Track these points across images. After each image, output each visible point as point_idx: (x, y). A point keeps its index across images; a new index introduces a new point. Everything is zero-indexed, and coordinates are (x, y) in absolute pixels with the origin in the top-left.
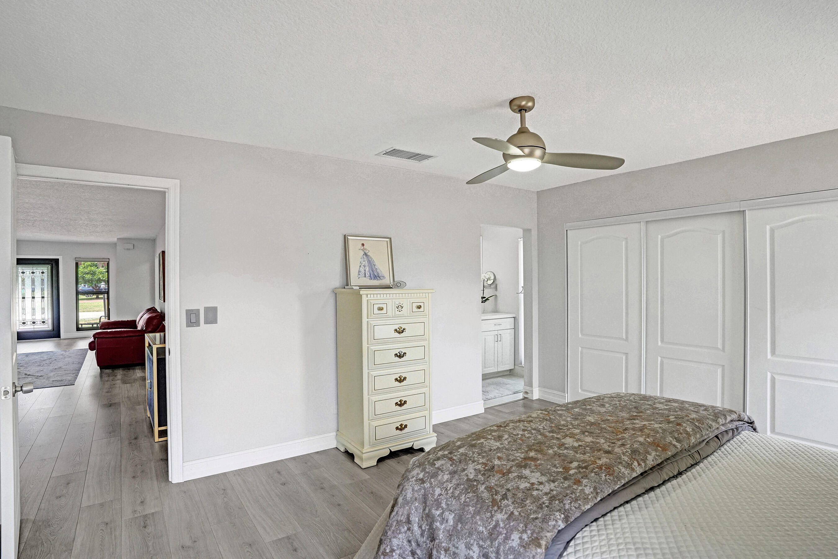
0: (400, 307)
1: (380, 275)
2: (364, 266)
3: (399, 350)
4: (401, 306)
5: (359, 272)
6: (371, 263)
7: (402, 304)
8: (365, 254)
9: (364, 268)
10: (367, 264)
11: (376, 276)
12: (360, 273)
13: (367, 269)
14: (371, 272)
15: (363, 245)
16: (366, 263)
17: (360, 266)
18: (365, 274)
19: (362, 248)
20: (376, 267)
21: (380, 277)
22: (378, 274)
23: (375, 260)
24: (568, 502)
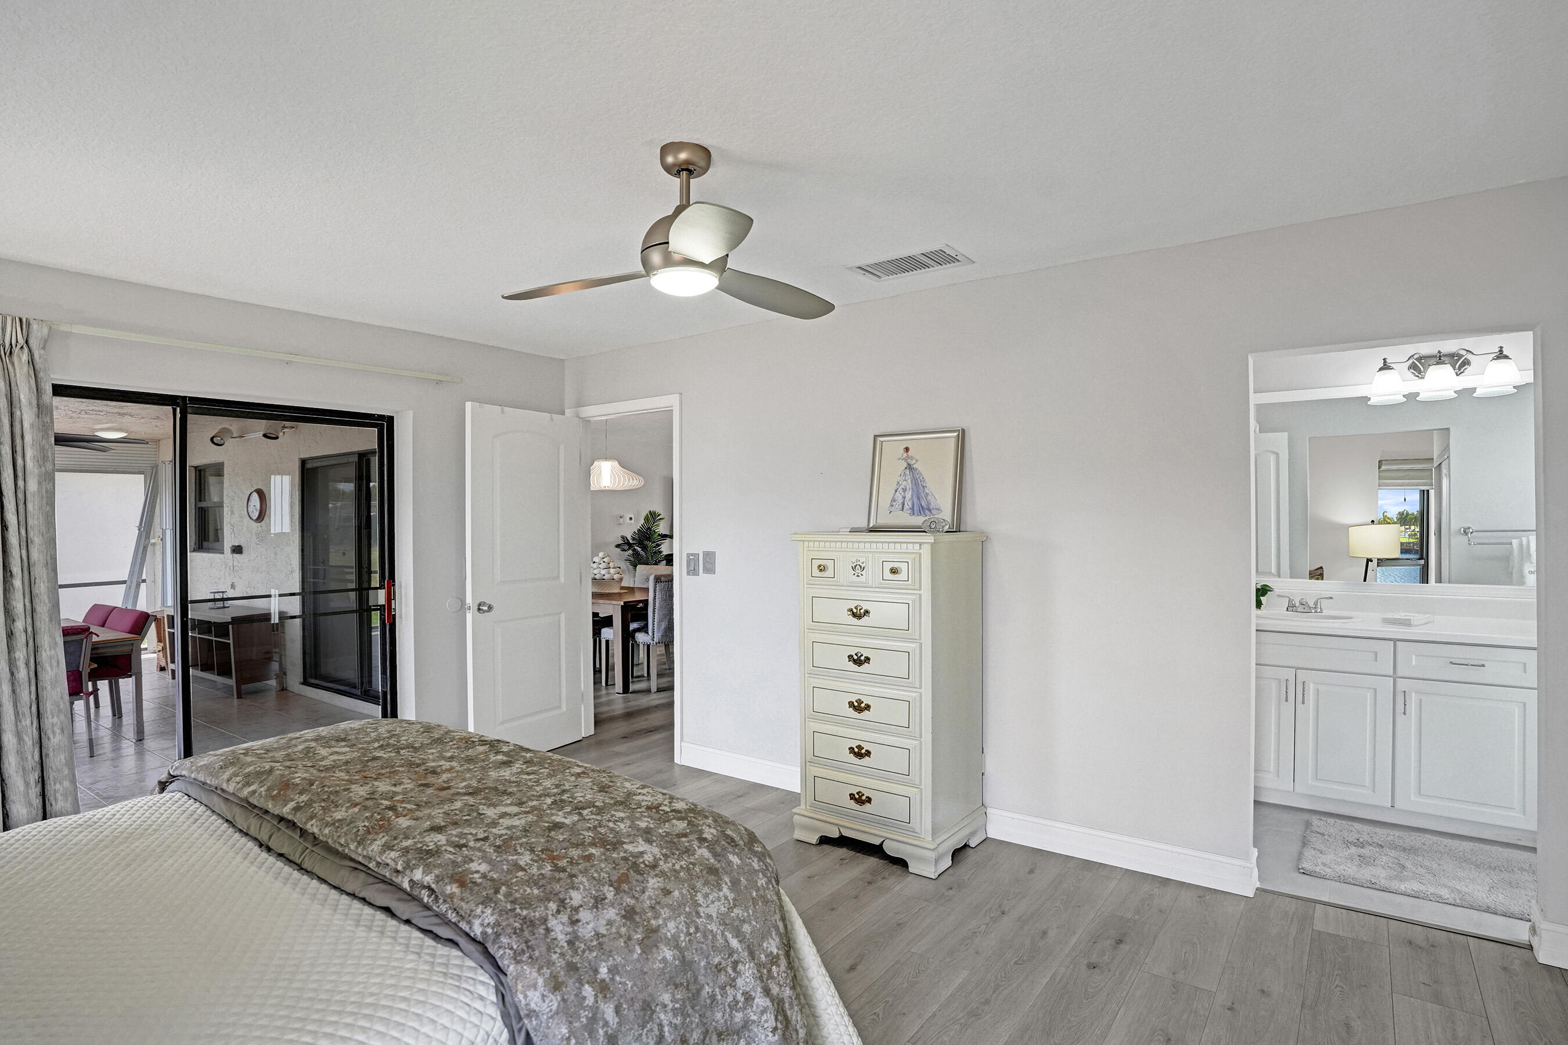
0: (858, 568)
1: (932, 506)
2: (904, 490)
3: (857, 650)
4: (861, 567)
5: (893, 500)
6: (918, 484)
7: (863, 563)
8: (910, 467)
9: (902, 494)
10: (909, 486)
11: (921, 508)
12: (894, 504)
13: (909, 495)
14: (915, 500)
15: (907, 449)
16: (908, 484)
17: (896, 491)
18: (903, 504)
19: (905, 455)
20: (927, 491)
21: (930, 510)
22: (929, 504)
23: (926, 478)
24: (514, 943)
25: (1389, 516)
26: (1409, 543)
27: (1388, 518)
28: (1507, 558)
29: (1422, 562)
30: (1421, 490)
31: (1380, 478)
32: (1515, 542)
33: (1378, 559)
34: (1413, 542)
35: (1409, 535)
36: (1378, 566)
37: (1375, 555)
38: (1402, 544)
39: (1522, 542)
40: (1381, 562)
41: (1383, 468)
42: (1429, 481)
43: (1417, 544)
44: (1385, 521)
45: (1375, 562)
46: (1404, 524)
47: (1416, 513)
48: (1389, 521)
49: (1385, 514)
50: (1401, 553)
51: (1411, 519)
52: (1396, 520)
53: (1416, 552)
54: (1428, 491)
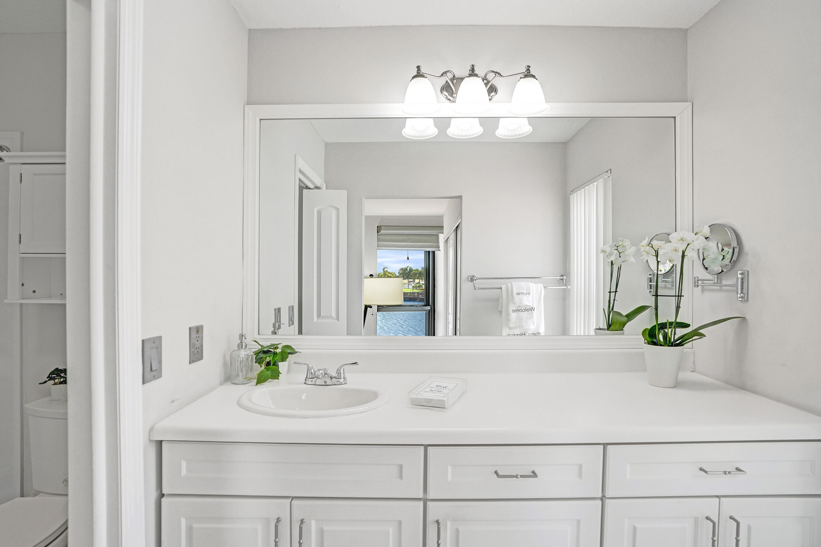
25: (389, 271)
26: (413, 293)
27: (389, 273)
28: (497, 300)
29: (428, 308)
30: (426, 252)
31: (378, 240)
32: (504, 287)
33: (378, 306)
34: (418, 293)
35: (413, 287)
36: (378, 311)
37: (375, 302)
38: (405, 294)
39: (508, 287)
40: (380, 308)
41: (382, 232)
42: (435, 244)
43: (422, 294)
44: (386, 275)
45: (375, 308)
46: (408, 278)
47: (420, 269)
48: (390, 275)
49: (386, 269)
50: (405, 301)
51: (415, 274)
52: (398, 275)
53: (421, 300)
54: (434, 252)
